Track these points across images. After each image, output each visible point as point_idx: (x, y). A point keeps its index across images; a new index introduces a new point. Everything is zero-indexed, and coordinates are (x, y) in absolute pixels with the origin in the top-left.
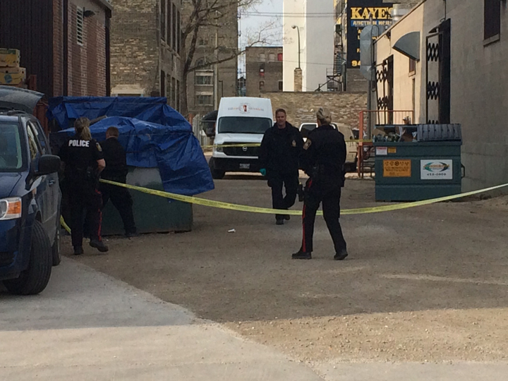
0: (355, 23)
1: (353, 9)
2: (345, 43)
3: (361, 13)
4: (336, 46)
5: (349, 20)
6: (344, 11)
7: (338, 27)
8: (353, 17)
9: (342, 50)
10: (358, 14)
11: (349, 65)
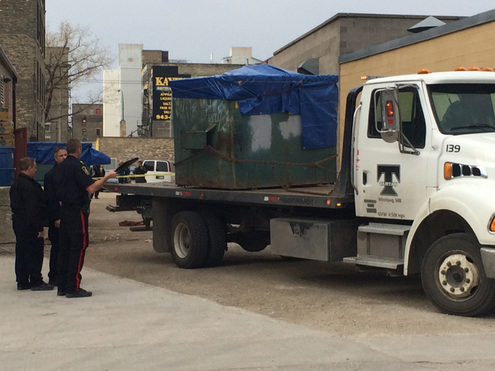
0: (158, 88)
1: (157, 79)
2: (151, 102)
3: (163, 81)
4: (144, 104)
5: (154, 86)
6: (150, 79)
7: (145, 91)
8: (157, 84)
9: (149, 107)
10: (161, 82)
11: (154, 118)
